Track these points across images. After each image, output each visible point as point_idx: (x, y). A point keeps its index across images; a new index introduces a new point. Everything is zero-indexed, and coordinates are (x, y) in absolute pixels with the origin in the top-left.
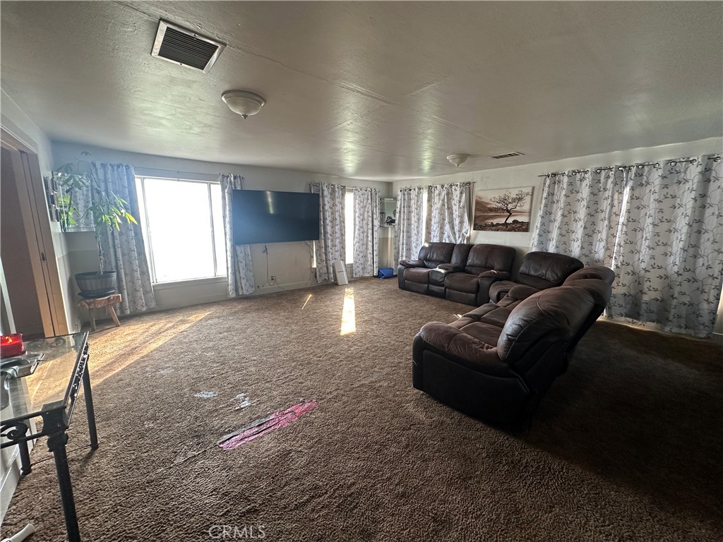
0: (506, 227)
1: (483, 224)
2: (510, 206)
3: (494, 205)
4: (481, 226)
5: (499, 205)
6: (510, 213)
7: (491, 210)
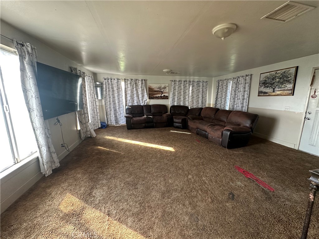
0: (162, 98)
1: (152, 97)
2: (162, 90)
3: (156, 90)
4: (152, 98)
5: (158, 90)
6: (162, 93)
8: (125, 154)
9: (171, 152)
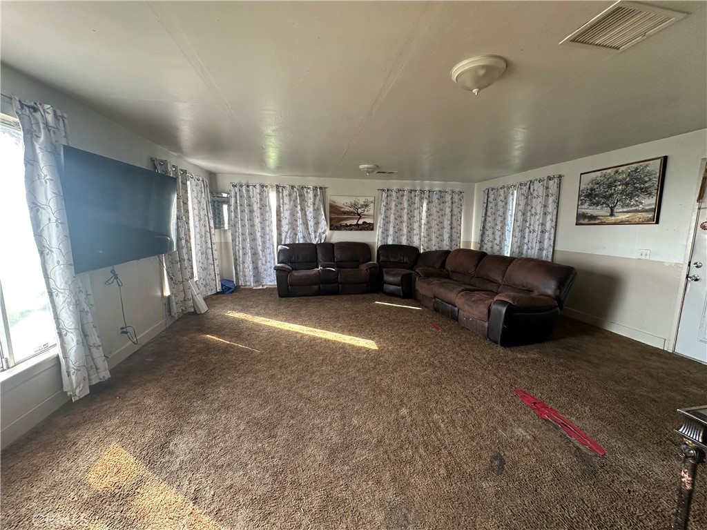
0: (358, 227)
1: (338, 224)
2: (360, 211)
3: (347, 209)
4: (336, 227)
5: (351, 209)
6: (360, 216)
7: (345, 213)
8: (262, 354)
9: (368, 351)
